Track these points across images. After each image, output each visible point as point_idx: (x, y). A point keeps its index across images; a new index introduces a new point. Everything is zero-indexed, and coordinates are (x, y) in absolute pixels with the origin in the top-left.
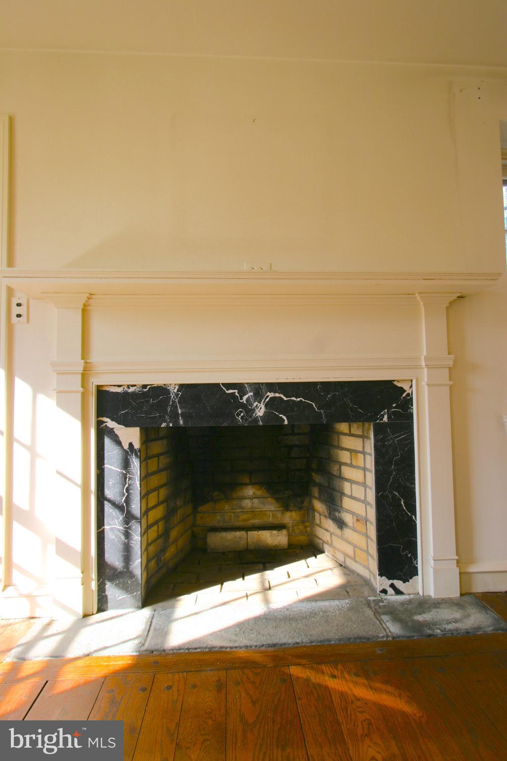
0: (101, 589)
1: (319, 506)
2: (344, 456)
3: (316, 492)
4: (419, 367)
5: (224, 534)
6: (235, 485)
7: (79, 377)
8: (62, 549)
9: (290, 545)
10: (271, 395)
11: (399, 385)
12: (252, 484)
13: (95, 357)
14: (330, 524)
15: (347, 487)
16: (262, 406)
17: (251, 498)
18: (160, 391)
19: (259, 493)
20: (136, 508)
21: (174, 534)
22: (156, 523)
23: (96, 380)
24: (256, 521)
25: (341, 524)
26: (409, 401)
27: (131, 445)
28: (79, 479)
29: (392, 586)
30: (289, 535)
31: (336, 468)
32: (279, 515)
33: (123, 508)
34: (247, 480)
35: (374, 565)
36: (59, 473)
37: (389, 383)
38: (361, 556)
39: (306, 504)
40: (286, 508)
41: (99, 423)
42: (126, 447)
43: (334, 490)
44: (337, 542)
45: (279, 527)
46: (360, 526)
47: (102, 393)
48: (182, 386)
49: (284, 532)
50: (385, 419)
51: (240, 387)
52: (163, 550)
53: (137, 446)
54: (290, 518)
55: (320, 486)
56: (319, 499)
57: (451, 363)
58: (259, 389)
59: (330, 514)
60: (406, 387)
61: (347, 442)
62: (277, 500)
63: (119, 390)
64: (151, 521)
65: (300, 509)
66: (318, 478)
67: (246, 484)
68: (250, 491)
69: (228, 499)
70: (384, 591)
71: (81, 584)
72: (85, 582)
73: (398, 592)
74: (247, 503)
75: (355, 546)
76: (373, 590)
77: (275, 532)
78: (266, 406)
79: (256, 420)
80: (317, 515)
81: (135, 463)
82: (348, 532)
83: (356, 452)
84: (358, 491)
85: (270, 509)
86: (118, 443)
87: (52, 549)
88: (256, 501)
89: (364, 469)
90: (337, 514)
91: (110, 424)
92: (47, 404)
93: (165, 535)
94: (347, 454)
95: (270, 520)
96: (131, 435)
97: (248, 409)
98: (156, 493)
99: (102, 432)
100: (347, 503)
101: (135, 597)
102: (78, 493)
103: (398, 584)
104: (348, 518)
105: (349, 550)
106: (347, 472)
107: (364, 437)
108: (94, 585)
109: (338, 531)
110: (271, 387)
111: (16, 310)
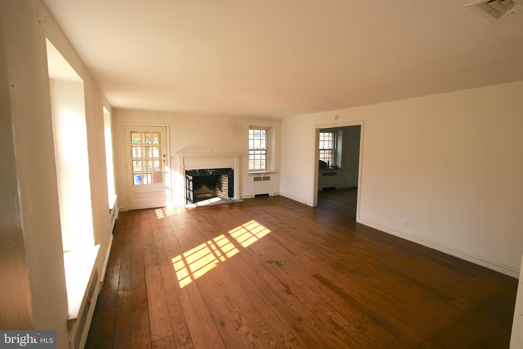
1: (217, 189)
2: (223, 180)
3: (217, 186)
4: (235, 166)
5: (199, 195)
6: (201, 186)
7: (183, 169)
10: (212, 171)
12: (204, 185)
13: (185, 165)
14: (220, 192)
15: (223, 185)
16: (211, 172)
17: (204, 188)
18: (195, 170)
19: (206, 187)
20: (191, 189)
23: (185, 169)
24: (205, 193)
25: (222, 191)
26: (233, 171)
27: (191, 179)
29: (230, 199)
30: (212, 195)
31: (221, 182)
32: (209, 191)
33: (189, 189)
34: (203, 185)
35: (227, 196)
37: (231, 168)
38: (225, 196)
39: (214, 189)
40: (211, 190)
41: (186, 176)
42: (190, 179)
43: (221, 185)
44: (221, 195)
45: (210, 193)
46: (225, 191)
47: (186, 171)
48: (199, 169)
49: (211, 194)
50: (230, 174)
51: (208, 169)
53: (192, 179)
54: (211, 191)
55: (218, 185)
56: (217, 187)
57: (239, 165)
58: (211, 170)
59: (220, 190)
60: (233, 169)
61: (223, 177)
62: (209, 188)
63: (189, 170)
65: (213, 190)
66: (217, 184)
67: (203, 186)
68: (204, 187)
69: (200, 188)
70: (229, 199)
72: (184, 200)
73: (231, 199)
74: (203, 189)
75: (224, 194)
76: (227, 200)
77: (209, 194)
78: (212, 172)
79: (210, 174)
80: (217, 191)
81: (191, 183)
82: (223, 192)
83: (225, 179)
84: (225, 185)
85: (208, 190)
86: (188, 179)
89: (226, 182)
90: (221, 190)
91: (187, 176)
92: (177, 173)
94: (223, 179)
95: (208, 192)
96: (191, 178)
97: (209, 173)
100: (223, 187)
101: (192, 202)
103: (231, 198)
104: (223, 190)
105: (223, 195)
106: (223, 182)
107: (226, 176)
109: (221, 193)
110: (213, 169)
111: (171, 158)
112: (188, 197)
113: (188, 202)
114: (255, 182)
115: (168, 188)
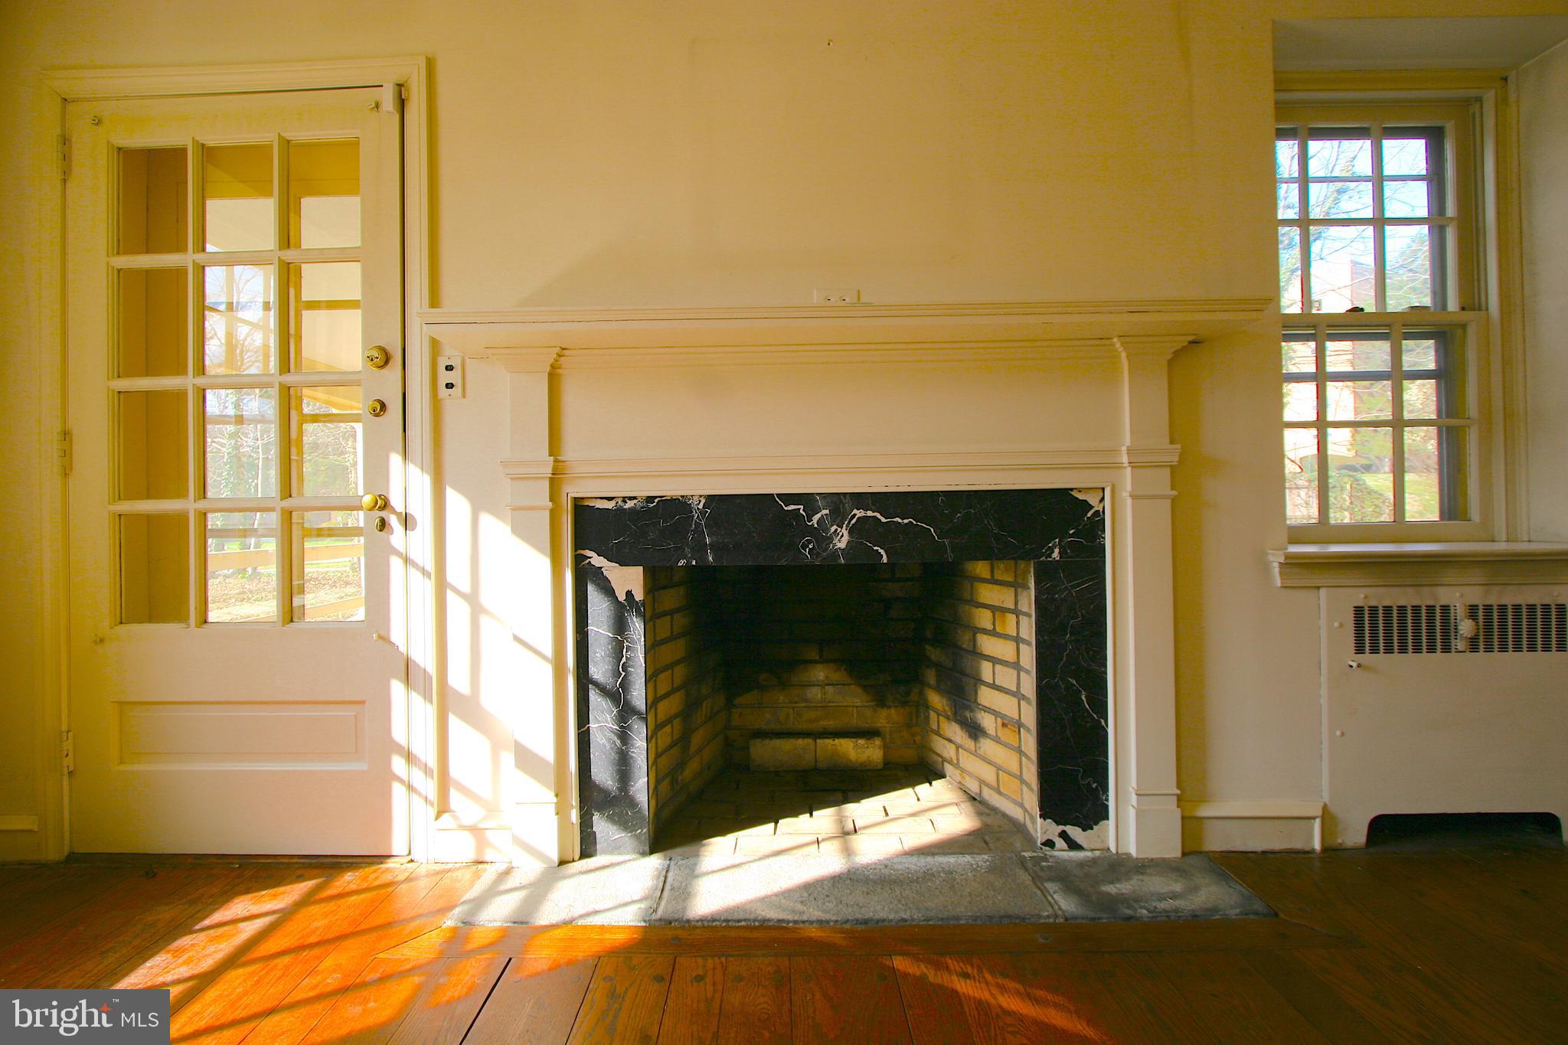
0: (586, 824)
1: (936, 700)
2: (984, 618)
3: (931, 676)
4: (1117, 466)
5: (777, 742)
6: (795, 664)
7: (546, 485)
8: (525, 759)
9: (887, 764)
10: (859, 513)
11: (1081, 496)
12: (824, 661)
13: (571, 452)
14: (955, 731)
15: (986, 670)
16: (845, 533)
17: (823, 685)
18: (676, 507)
19: (837, 676)
20: (638, 695)
21: (697, 740)
22: (668, 721)
23: (575, 489)
24: (830, 724)
25: (975, 731)
26: (1097, 524)
27: (629, 594)
28: (548, 649)
29: (1063, 835)
30: (885, 747)
31: (967, 637)
32: (869, 713)
33: (618, 696)
34: (815, 655)
35: (1032, 801)
36: (517, 639)
37: (1064, 494)
38: (1010, 785)
39: (914, 697)
40: (881, 702)
41: (579, 560)
42: (622, 597)
43: (963, 673)
44: (968, 762)
45: (869, 734)
46: (1007, 736)
47: (582, 511)
48: (711, 498)
49: (878, 742)
50: (1056, 554)
51: (807, 500)
52: (681, 765)
53: (639, 596)
54: (886, 718)
55: (937, 666)
56: (938, 689)
57: (1175, 459)
58: (840, 504)
59: (955, 714)
60: (1093, 500)
61: (989, 594)
62: (865, 688)
63: (610, 505)
64: (661, 717)
65: (904, 704)
66: (934, 653)
67: (816, 662)
68: (820, 673)
69: (783, 685)
70: (1050, 843)
71: (554, 813)
72: (561, 811)
73: (1073, 845)
74: (815, 693)
75: (999, 768)
76: (1029, 839)
77: (861, 742)
78: (850, 533)
79: (835, 553)
80: (933, 715)
81: (637, 627)
82: (987, 746)
83: (1004, 610)
84: (1006, 677)
85: (854, 703)
86: (608, 590)
87: (508, 758)
88: (830, 689)
89: (1018, 640)
90: (968, 714)
91: (597, 560)
92: (496, 530)
93: (683, 741)
94: (988, 614)
95: (854, 721)
96: (628, 580)
97: (821, 537)
98: (668, 673)
99: (584, 575)
100: (986, 696)
101: (638, 837)
102: (547, 671)
103: (1074, 832)
104: (987, 722)
105: (988, 774)
106: (988, 645)
107: (1018, 585)
108: (574, 816)
109: (969, 743)
110: (860, 499)
111: (445, 377)
112: (603, 774)
113: (601, 826)
114: (1367, 658)
115: (408, 671)
